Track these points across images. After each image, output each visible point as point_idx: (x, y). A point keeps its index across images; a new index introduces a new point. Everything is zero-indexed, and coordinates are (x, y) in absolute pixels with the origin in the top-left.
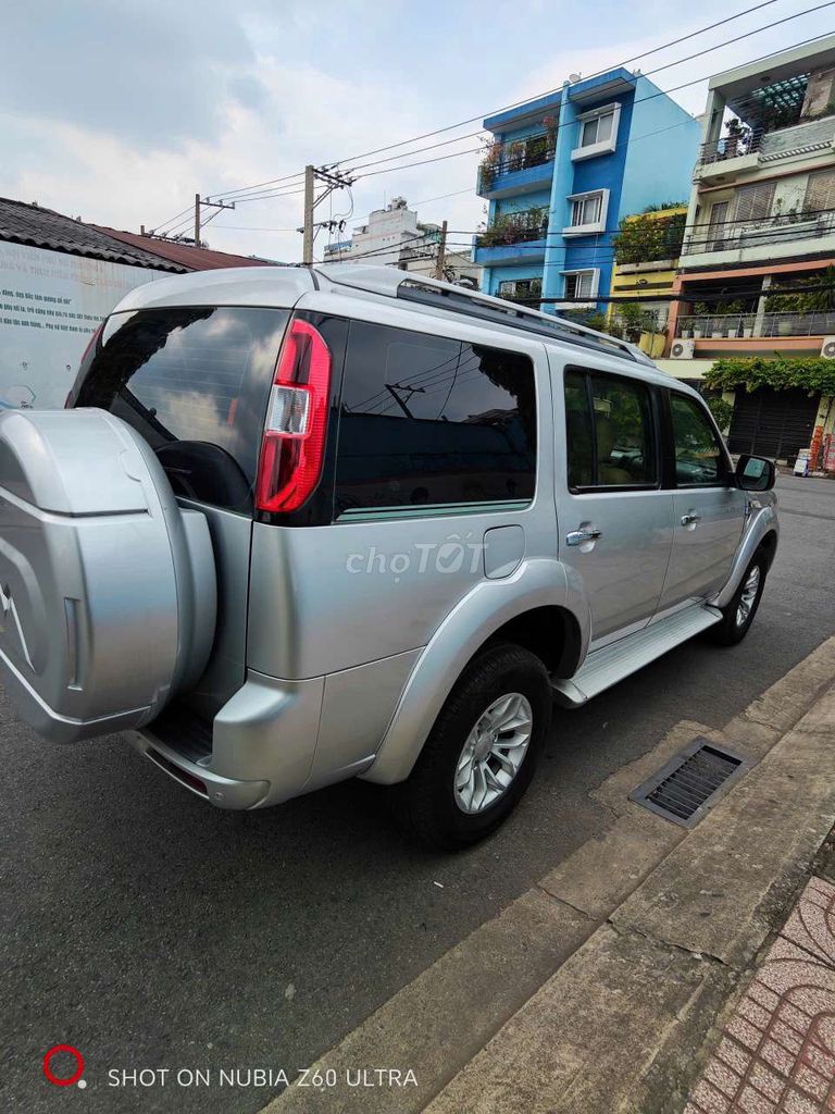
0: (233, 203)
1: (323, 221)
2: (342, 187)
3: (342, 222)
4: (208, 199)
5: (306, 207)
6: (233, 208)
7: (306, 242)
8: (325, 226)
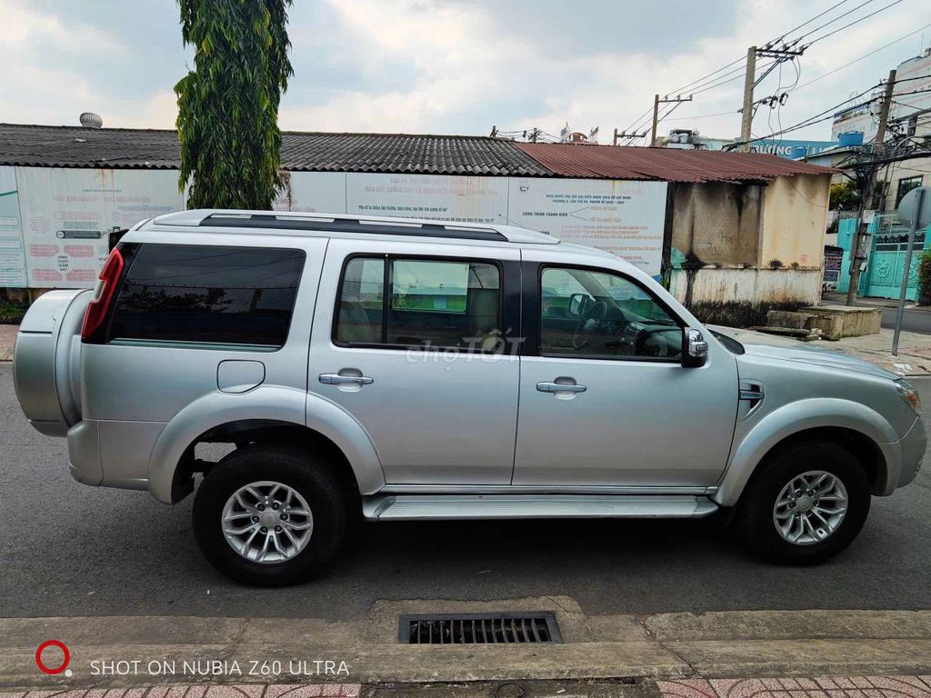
0: (691, 96)
1: (762, 98)
2: (792, 58)
3: (783, 96)
4: (666, 97)
5: (746, 86)
6: (691, 100)
7: (744, 121)
8: (765, 102)
